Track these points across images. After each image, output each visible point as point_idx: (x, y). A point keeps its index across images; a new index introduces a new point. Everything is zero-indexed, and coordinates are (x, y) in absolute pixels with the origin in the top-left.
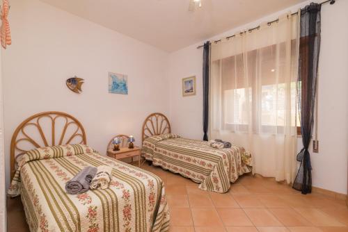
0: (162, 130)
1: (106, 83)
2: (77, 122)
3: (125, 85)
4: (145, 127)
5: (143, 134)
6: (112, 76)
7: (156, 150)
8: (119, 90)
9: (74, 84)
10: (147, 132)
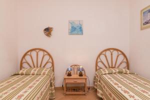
0: (118, 63)
1: (67, 28)
2: (49, 54)
3: (81, 28)
4: (99, 60)
5: (97, 65)
6: (71, 23)
7: (100, 81)
8: (76, 32)
9: (48, 31)
10: (100, 65)
